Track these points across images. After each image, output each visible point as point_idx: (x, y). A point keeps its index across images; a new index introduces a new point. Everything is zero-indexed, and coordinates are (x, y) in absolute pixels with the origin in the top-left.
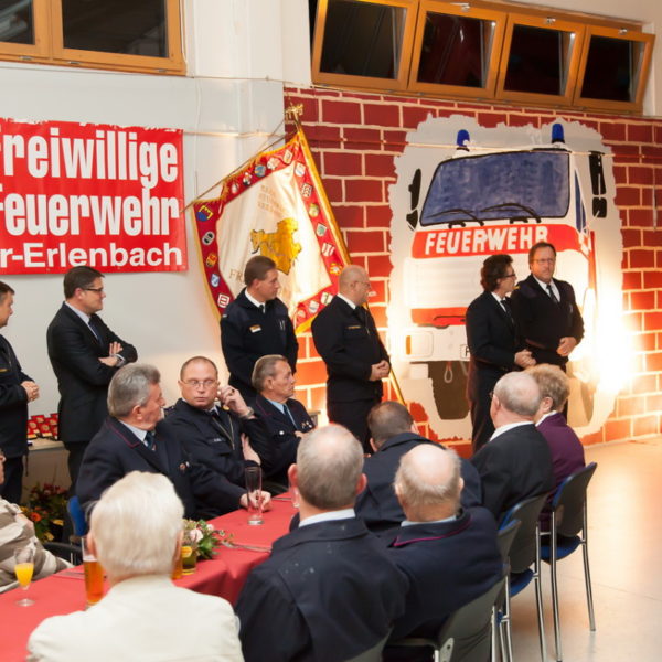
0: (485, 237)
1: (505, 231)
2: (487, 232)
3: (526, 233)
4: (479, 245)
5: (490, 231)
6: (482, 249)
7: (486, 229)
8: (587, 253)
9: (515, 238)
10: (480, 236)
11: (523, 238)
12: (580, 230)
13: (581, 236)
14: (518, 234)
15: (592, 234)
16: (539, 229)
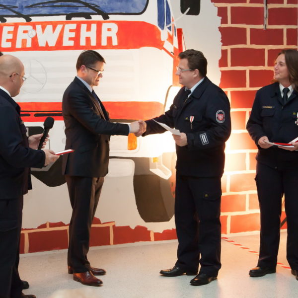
0: (32, 33)
1: (59, 27)
2: (34, 28)
3: (89, 29)
4: (24, 42)
5: (39, 27)
6: (29, 45)
7: (34, 25)
8: (171, 50)
9: (73, 35)
10: (25, 32)
11: (84, 34)
12: (163, 28)
13: (164, 34)
14: (78, 31)
15: (180, 32)
16: (105, 26)
